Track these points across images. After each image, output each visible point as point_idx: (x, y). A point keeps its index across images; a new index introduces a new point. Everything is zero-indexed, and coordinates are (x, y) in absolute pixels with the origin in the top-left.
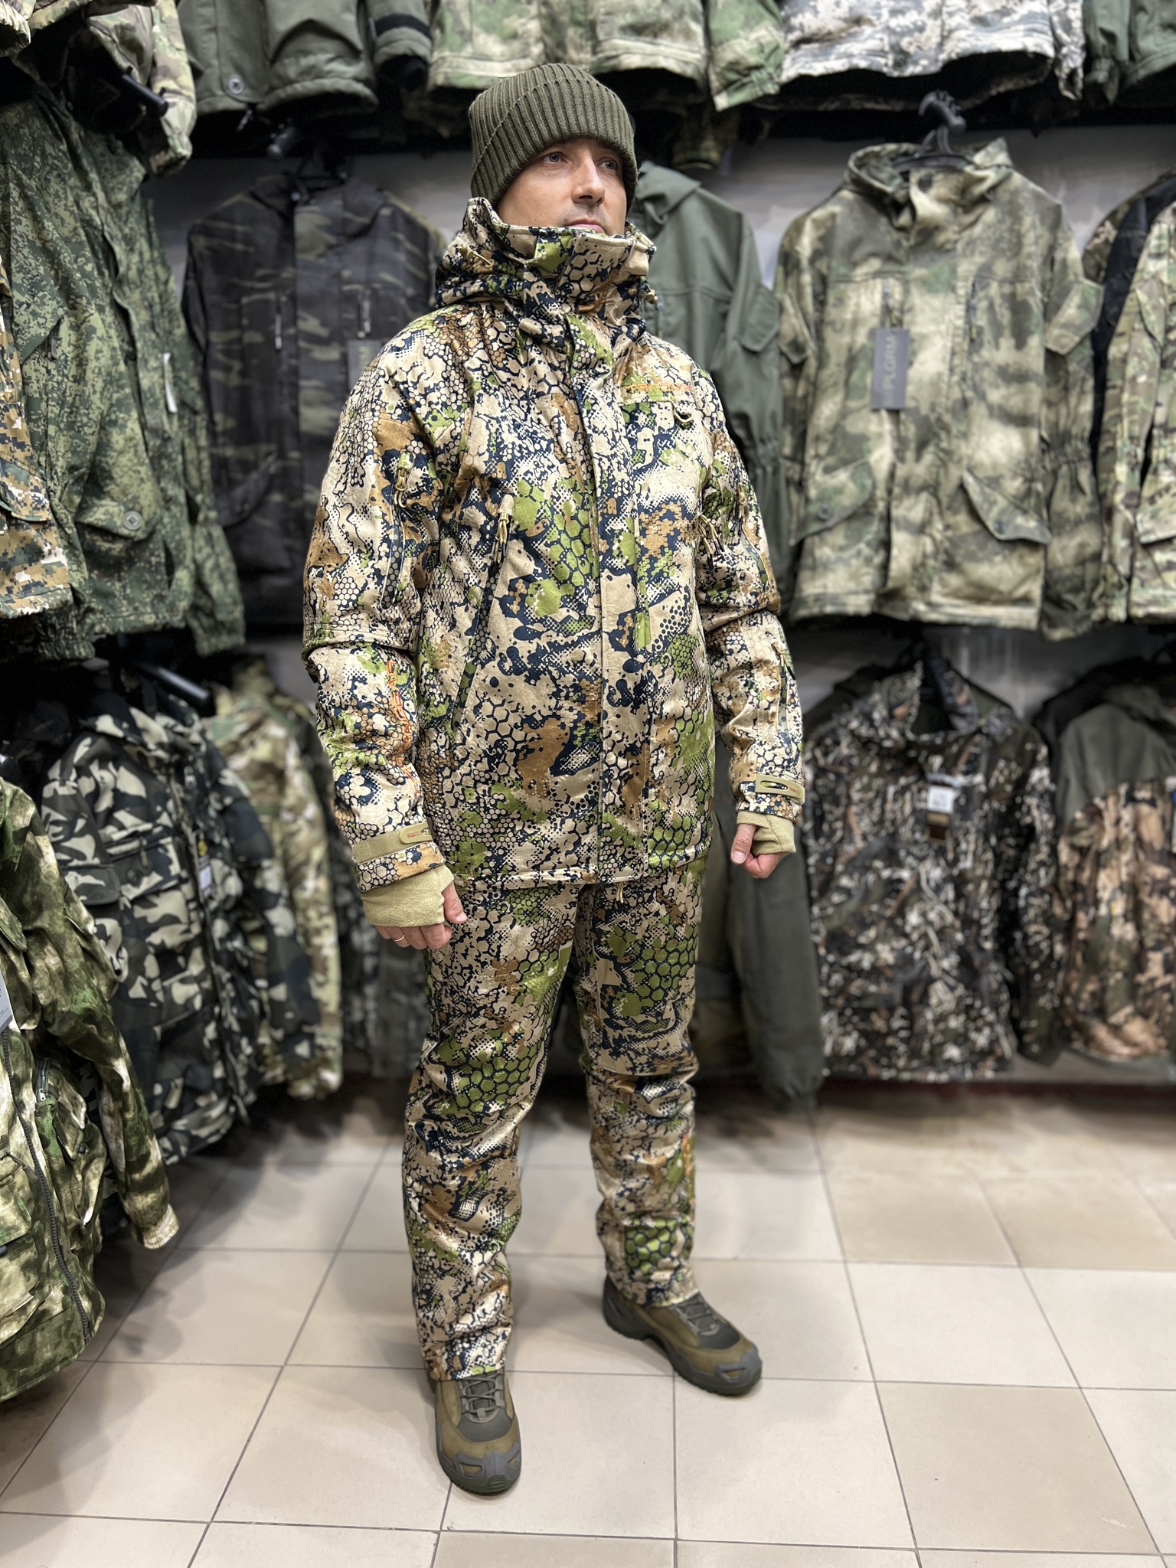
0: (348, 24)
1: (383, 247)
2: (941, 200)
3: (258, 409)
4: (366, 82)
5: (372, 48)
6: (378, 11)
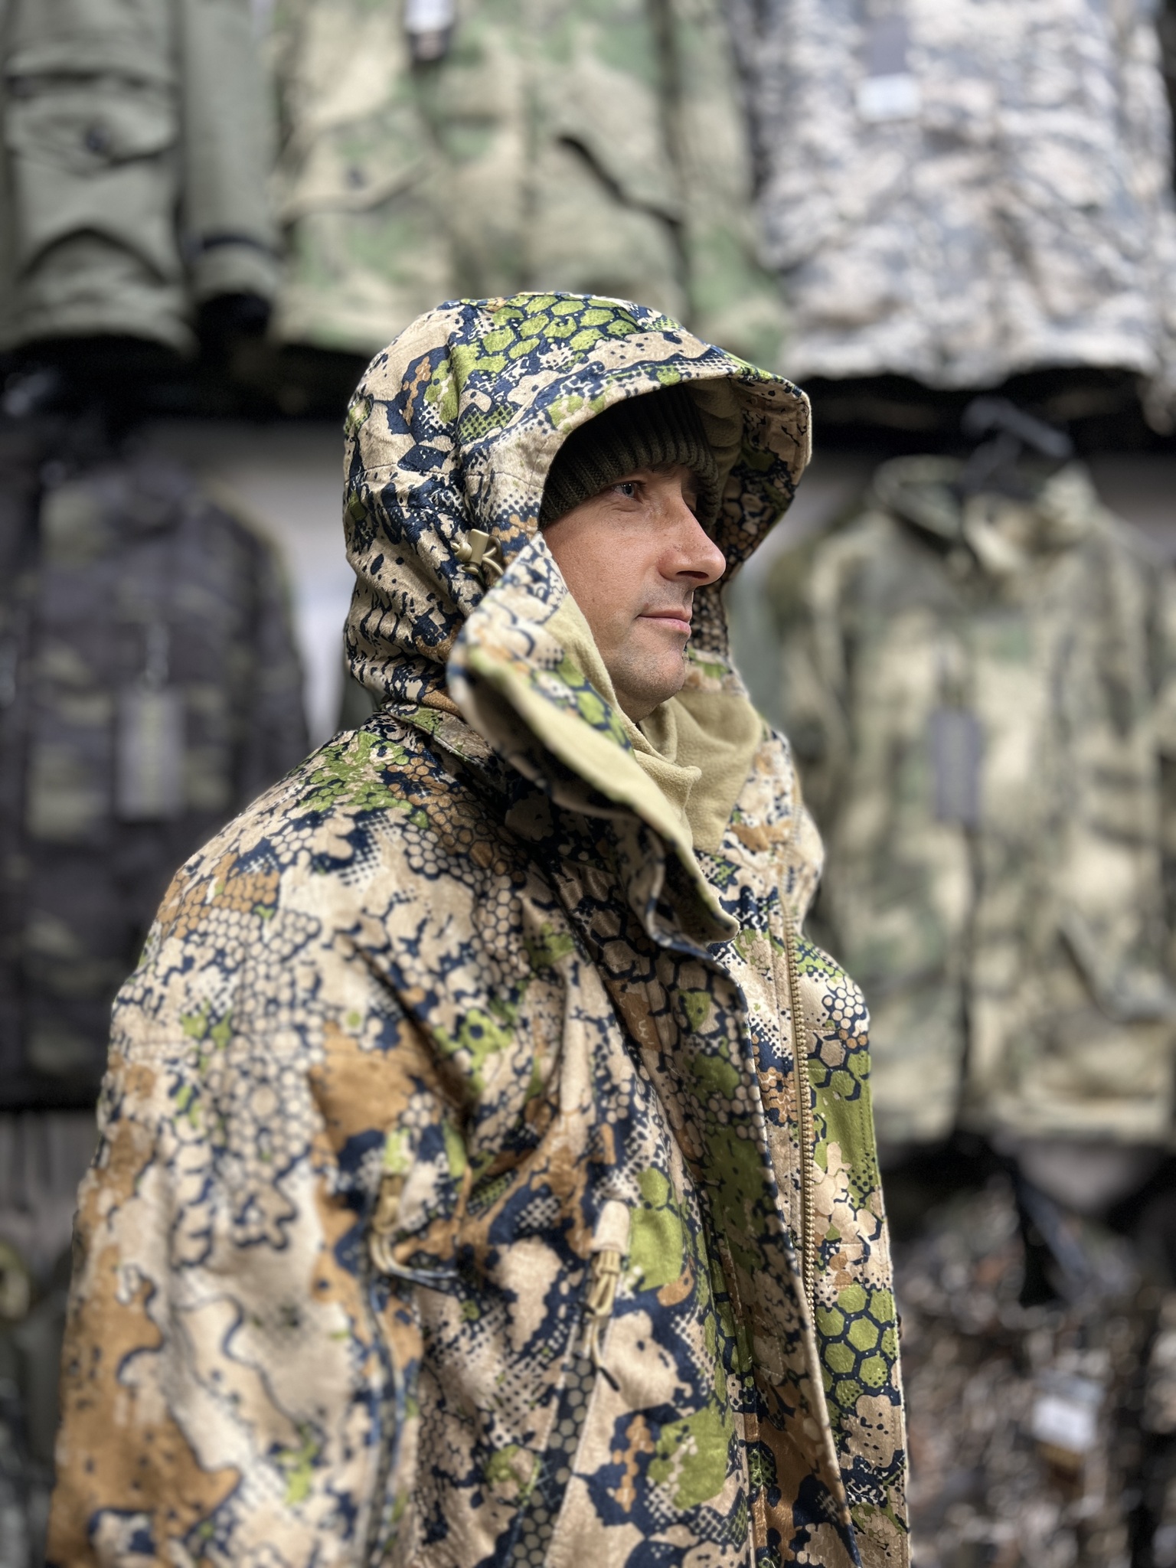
0: (153, 236)
2: (1012, 541)
4: (180, 321)
6: (202, 222)
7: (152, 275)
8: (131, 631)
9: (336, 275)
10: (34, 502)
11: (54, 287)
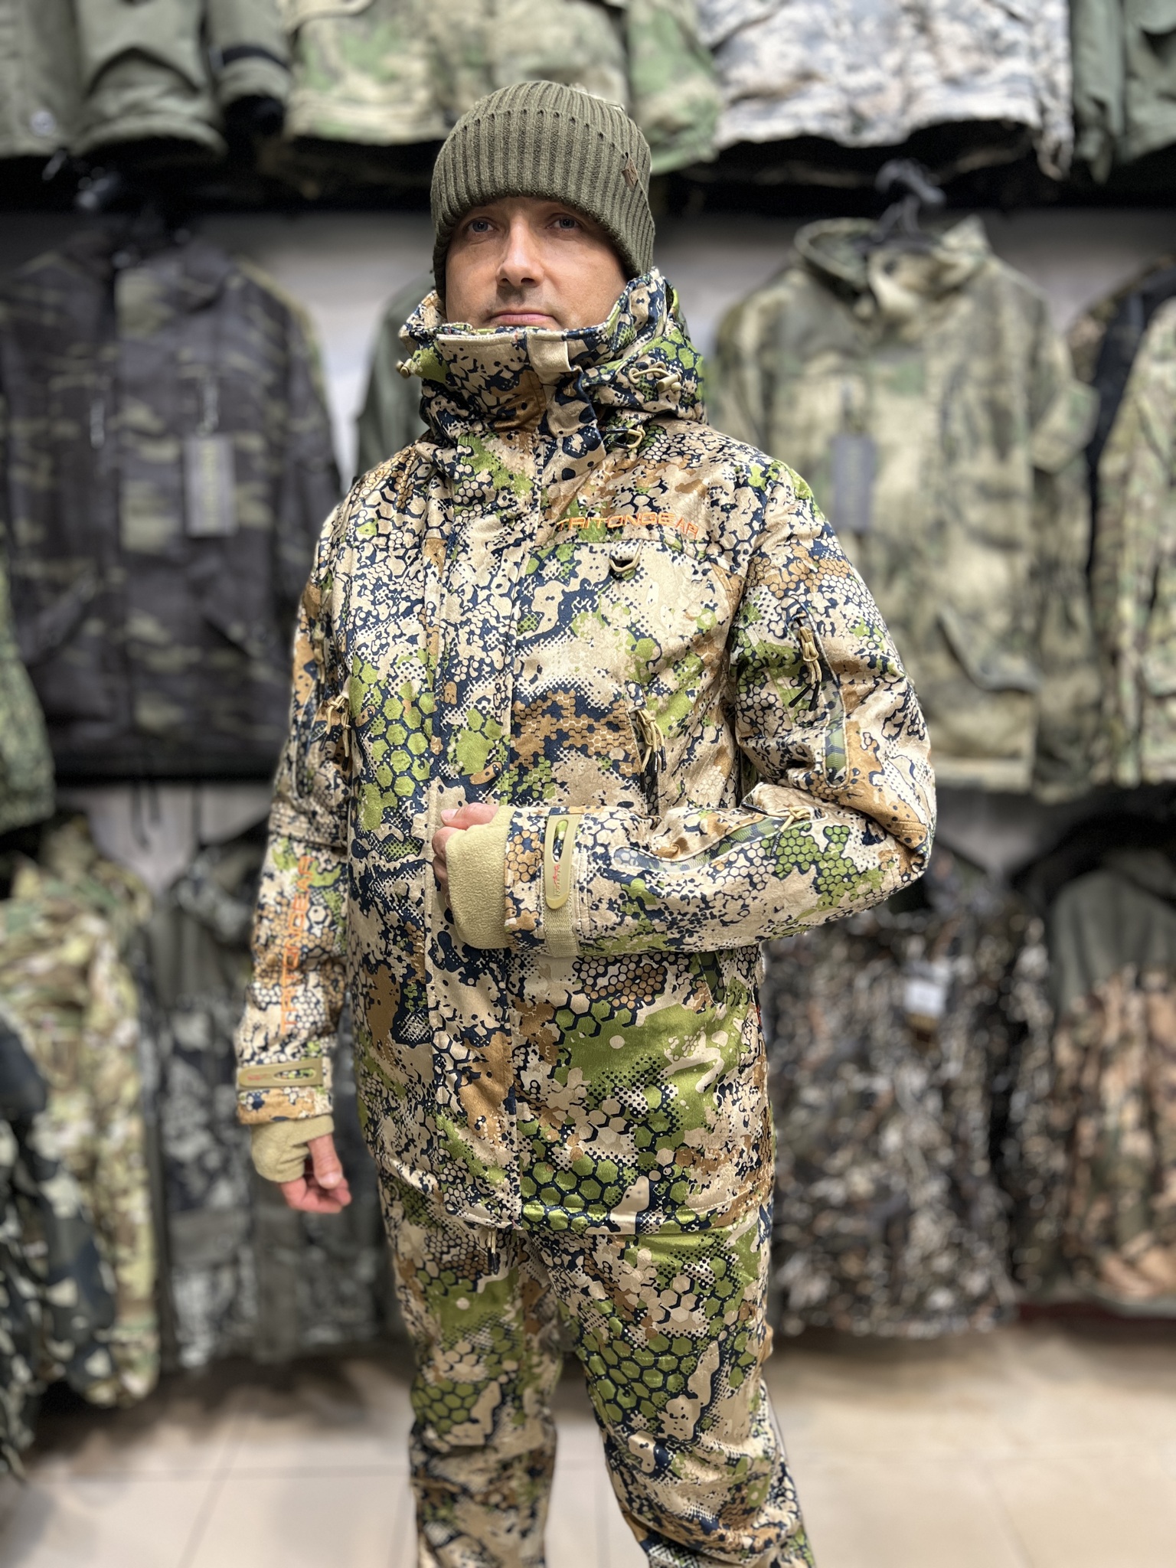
0: (185, 53)
1: (232, 324)
2: (910, 288)
3: (71, 519)
4: (210, 124)
5: (215, 84)
6: (223, 38)
7: (188, 88)
8: (190, 387)
9: (335, 76)
10: (109, 284)
11: (110, 102)
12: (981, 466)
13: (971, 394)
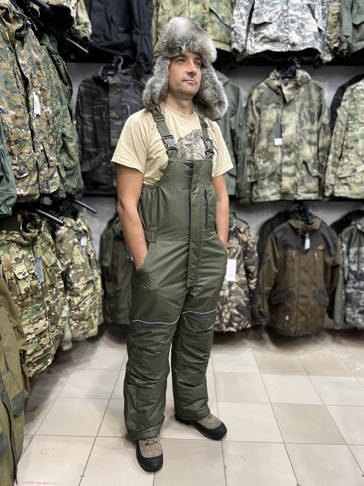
12: (307, 126)
13: (305, 110)
